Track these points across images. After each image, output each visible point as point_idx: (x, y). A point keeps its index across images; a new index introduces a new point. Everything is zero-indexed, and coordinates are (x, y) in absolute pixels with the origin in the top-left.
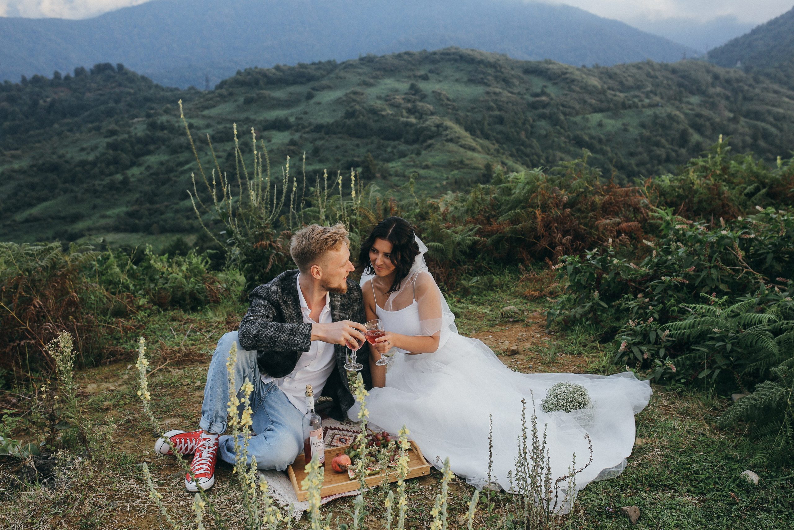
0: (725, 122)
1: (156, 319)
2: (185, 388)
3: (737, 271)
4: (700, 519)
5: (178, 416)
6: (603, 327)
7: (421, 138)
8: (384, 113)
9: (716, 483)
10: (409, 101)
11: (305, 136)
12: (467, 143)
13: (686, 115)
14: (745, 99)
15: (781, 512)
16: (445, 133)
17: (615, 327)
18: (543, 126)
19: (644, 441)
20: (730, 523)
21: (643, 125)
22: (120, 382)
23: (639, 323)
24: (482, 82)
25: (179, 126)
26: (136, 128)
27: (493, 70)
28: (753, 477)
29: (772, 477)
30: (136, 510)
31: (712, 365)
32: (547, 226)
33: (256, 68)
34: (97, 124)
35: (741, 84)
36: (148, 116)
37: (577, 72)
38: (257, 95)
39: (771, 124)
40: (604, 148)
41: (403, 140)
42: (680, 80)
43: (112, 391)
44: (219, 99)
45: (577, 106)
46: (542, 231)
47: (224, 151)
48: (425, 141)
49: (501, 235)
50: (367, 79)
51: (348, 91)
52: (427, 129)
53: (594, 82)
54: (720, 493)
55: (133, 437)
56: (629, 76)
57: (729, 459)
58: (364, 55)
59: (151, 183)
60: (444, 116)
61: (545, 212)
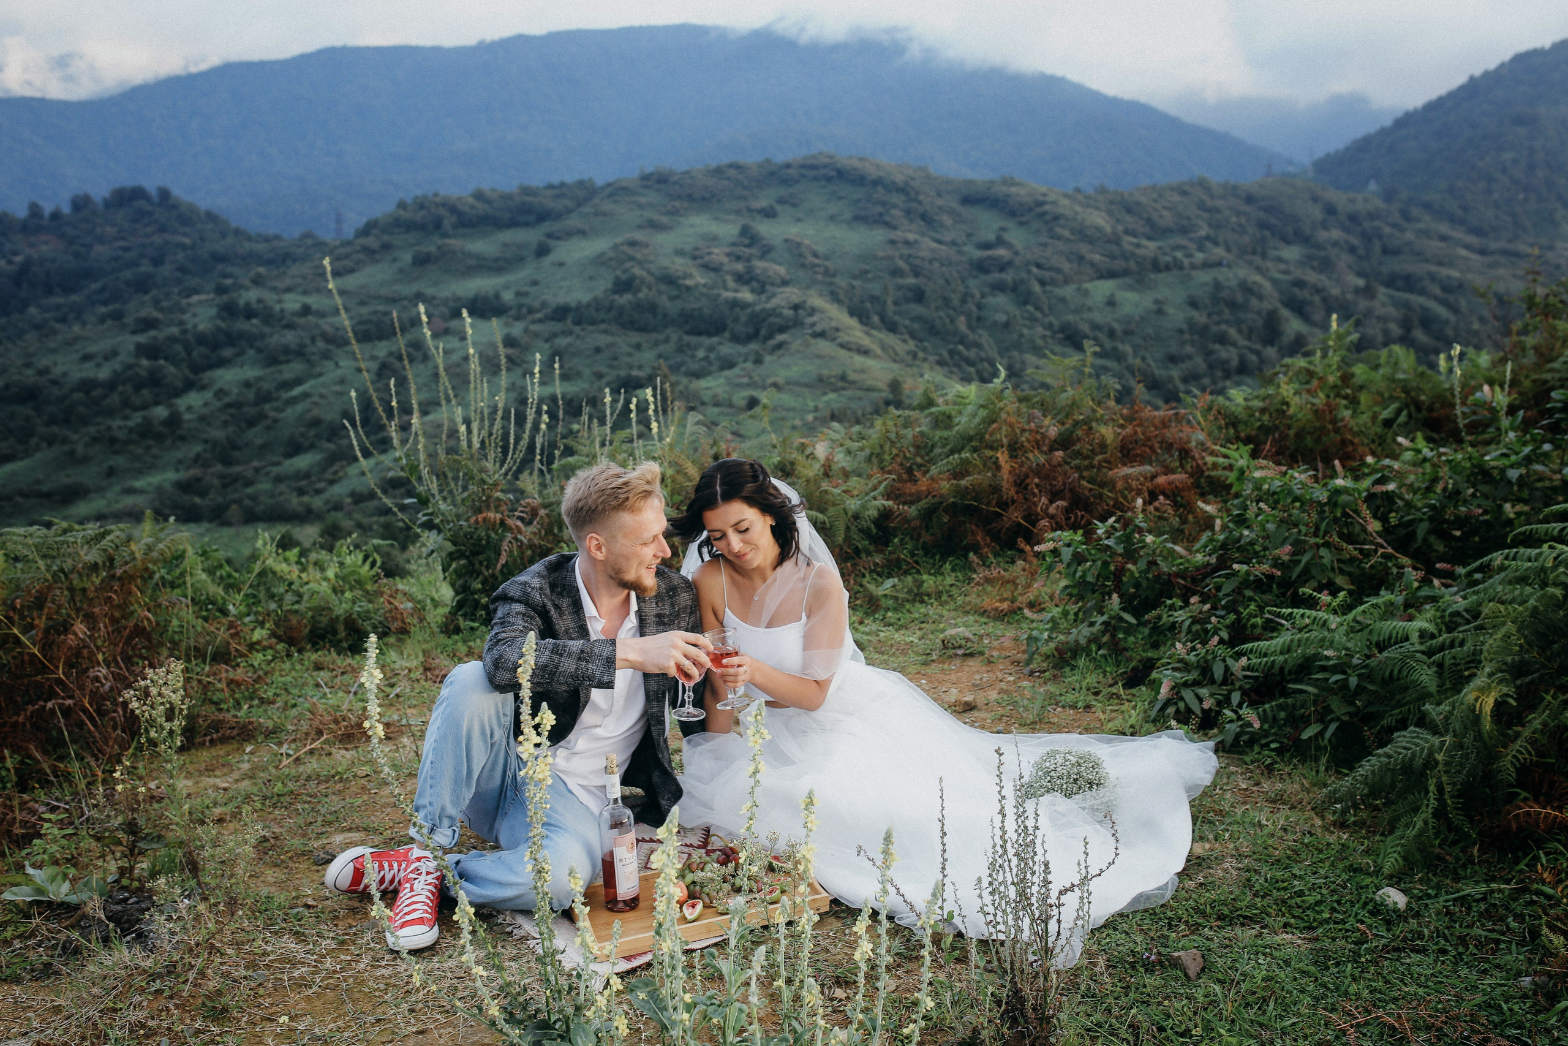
0: (1349, 296)
1: (287, 666)
2: (363, 781)
3: (1367, 555)
4: (1306, 969)
5: (357, 829)
6: (1130, 659)
7: (763, 332)
8: (689, 282)
9: (1333, 910)
10: (738, 258)
11: (534, 327)
12: (852, 339)
13: (1275, 282)
14: (1385, 251)
15: (1444, 952)
16: (809, 320)
17: (1150, 659)
18: (1001, 305)
19: (1207, 846)
20: (1357, 972)
21: (1193, 304)
22: (236, 775)
23: (1193, 649)
24: (880, 221)
25: (282, 310)
26: (195, 315)
27: (903, 198)
28: (1396, 898)
29: (1429, 896)
30: (300, 986)
31: (1324, 716)
32: (1021, 484)
33: (436, 195)
34: (117, 306)
35: (1377, 223)
36: (221, 290)
37: (1066, 202)
38: (439, 248)
39: (1436, 298)
40: (1120, 347)
41: (727, 335)
42: (1262, 215)
43: (225, 789)
44: (361, 256)
45: (1066, 267)
46: (1012, 492)
47: (373, 358)
48: (770, 336)
49: (936, 500)
50: (656, 217)
51: (619, 240)
52: (774, 312)
53: (1098, 219)
54: (1340, 926)
55: (276, 865)
56: (1164, 208)
57: (1355, 870)
58: (649, 169)
59: (225, 423)
60: (808, 287)
61: (1016, 457)
